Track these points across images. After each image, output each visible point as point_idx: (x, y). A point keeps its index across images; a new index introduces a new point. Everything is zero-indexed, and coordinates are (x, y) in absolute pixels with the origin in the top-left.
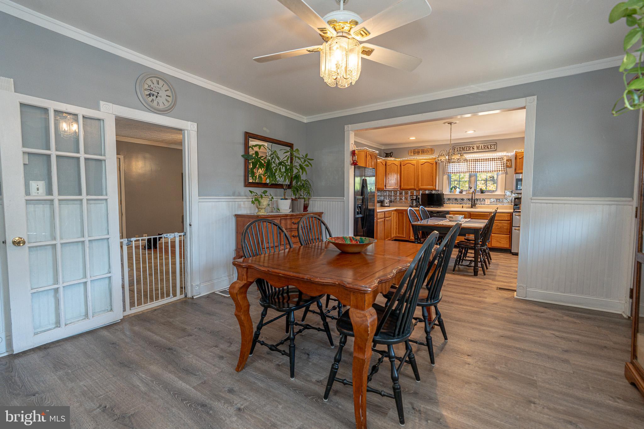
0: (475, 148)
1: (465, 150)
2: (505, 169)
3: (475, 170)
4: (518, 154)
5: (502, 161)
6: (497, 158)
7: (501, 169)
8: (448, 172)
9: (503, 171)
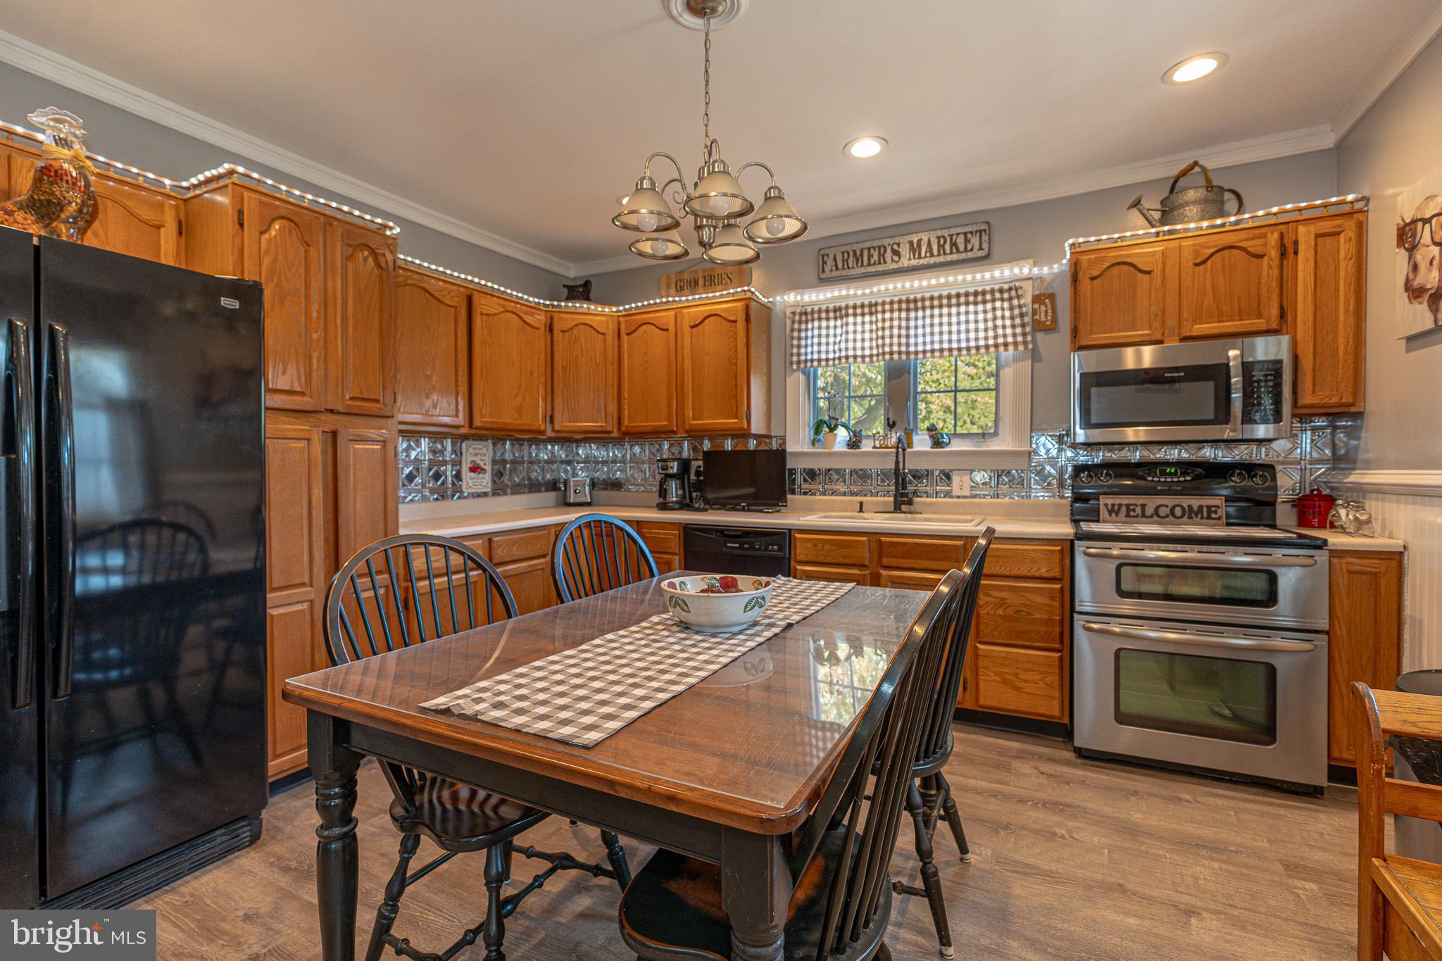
0: (905, 250)
1: (865, 262)
2: (1029, 338)
3: (908, 345)
4: (1084, 258)
5: (1015, 302)
6: (992, 291)
7: (1010, 339)
8: (803, 358)
9: (1021, 348)
